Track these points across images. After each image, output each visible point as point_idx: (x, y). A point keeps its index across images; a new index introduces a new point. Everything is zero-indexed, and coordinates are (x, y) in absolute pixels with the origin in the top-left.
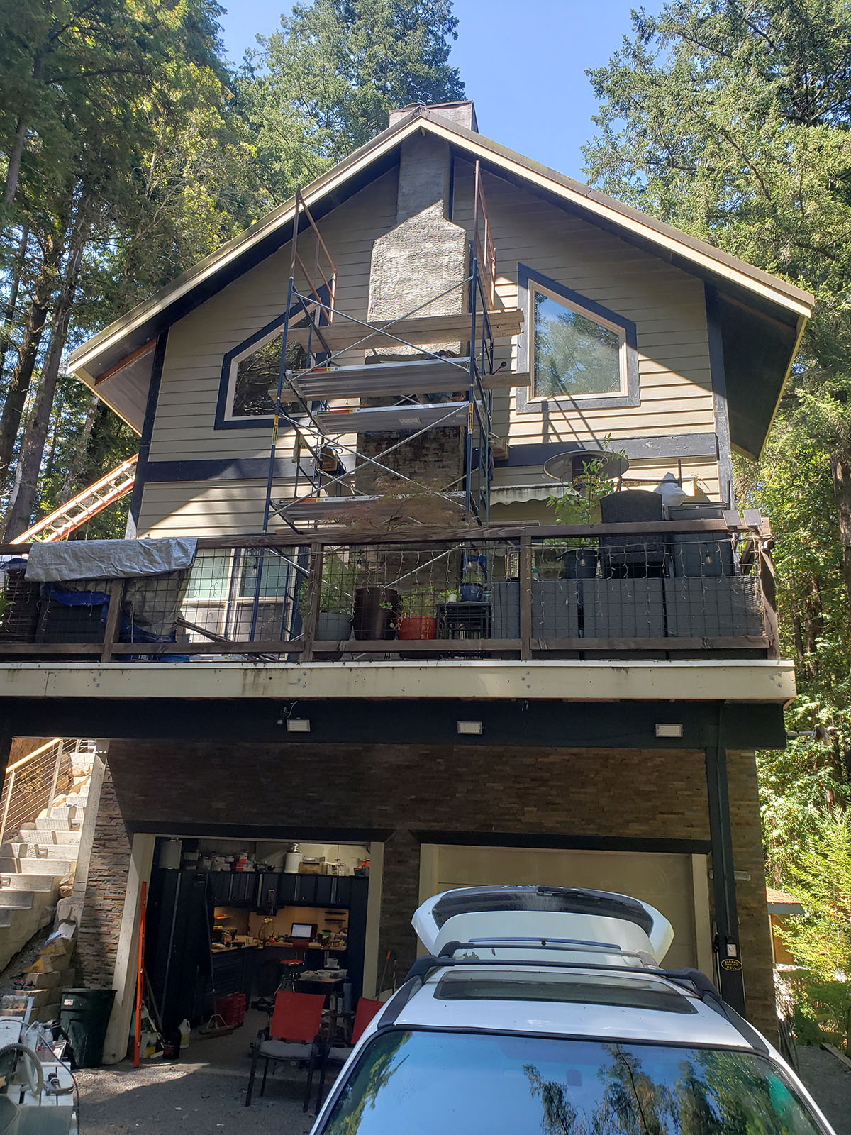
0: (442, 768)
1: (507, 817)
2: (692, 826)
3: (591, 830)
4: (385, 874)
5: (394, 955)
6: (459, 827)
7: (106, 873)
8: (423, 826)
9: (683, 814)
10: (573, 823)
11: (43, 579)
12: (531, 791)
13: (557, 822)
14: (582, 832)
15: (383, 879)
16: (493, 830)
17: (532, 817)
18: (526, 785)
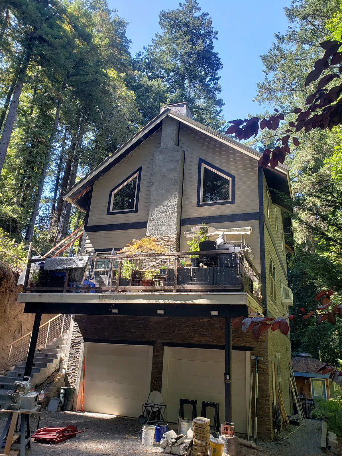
0: (171, 323)
1: (190, 338)
2: (246, 342)
3: (215, 343)
4: (154, 356)
5: (155, 381)
6: (175, 341)
7: (74, 354)
8: (165, 341)
9: (244, 338)
10: (210, 340)
11: (48, 269)
12: (197, 330)
13: (205, 340)
14: (213, 343)
15: (153, 357)
16: (186, 343)
17: (198, 338)
18: (196, 328)
